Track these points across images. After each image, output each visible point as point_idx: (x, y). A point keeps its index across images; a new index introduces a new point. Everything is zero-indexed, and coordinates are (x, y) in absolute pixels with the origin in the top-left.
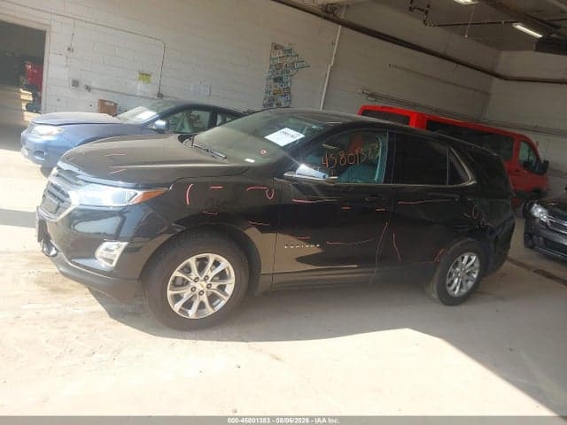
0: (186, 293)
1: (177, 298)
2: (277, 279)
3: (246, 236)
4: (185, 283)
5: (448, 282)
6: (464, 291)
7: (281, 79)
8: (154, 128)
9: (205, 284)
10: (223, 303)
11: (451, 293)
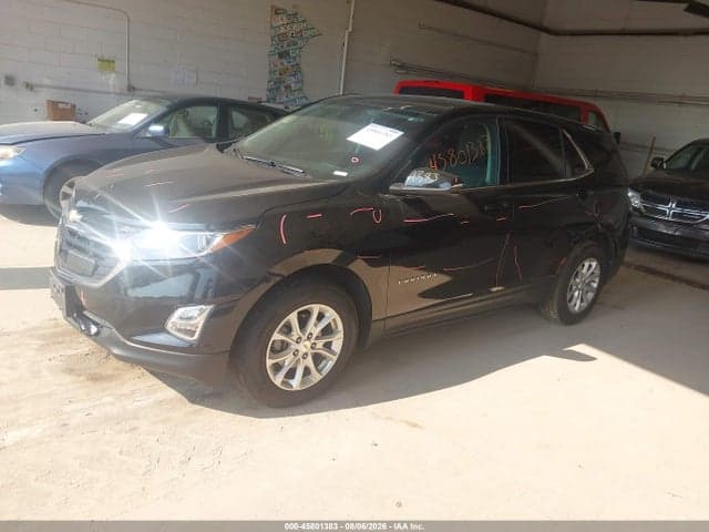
0: (287, 360)
1: (277, 368)
2: (390, 323)
3: (353, 273)
4: (284, 346)
5: (569, 297)
6: (585, 304)
7: (287, 53)
8: (149, 135)
9: (308, 344)
10: (330, 364)
11: (571, 309)
